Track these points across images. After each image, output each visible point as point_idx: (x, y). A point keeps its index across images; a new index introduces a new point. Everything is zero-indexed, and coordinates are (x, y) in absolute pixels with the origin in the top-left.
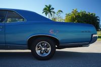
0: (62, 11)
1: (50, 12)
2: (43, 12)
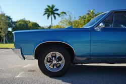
0: (65, 13)
2: (44, 14)
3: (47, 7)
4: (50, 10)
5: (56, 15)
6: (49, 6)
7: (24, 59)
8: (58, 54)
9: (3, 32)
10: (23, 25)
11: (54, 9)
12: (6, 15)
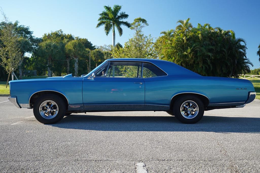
1: (118, 24)
2: (99, 25)
3: (105, 10)
4: (111, 16)
5: (123, 26)
6: (108, 8)
7: (21, 107)
8: (53, 103)
9: (10, 64)
10: (55, 47)
11: (119, 14)
12: (19, 25)
